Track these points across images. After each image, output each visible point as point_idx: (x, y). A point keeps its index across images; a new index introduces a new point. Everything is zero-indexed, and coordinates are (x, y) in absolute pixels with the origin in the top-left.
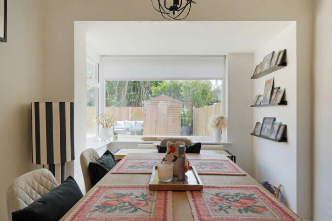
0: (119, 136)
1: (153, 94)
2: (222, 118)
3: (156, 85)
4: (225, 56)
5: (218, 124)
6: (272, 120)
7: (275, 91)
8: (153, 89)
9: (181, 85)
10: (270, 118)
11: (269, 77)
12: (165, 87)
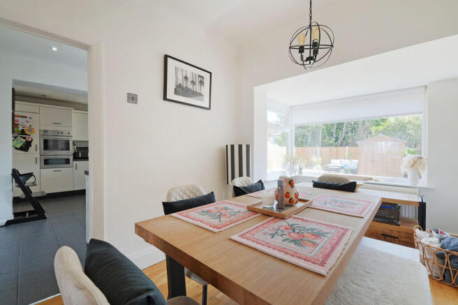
0: (304, 170)
1: (373, 134)
3: (378, 125)
4: (426, 86)
5: (414, 165)
8: (373, 129)
9: (409, 122)
12: (388, 127)
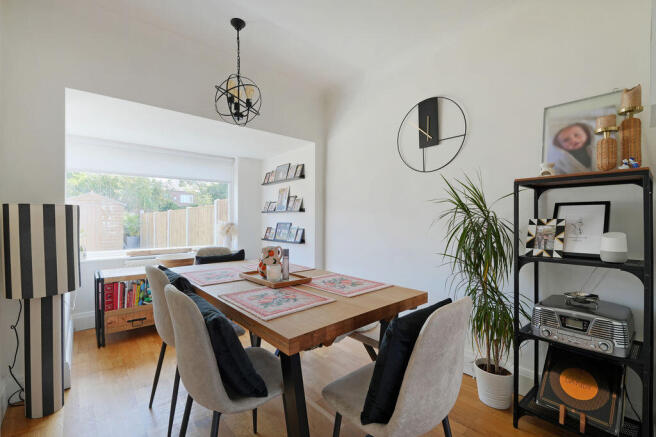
2: (232, 224)
4: (233, 159)
5: (228, 231)
6: (288, 226)
7: (292, 199)
10: (286, 224)
11: (284, 185)
